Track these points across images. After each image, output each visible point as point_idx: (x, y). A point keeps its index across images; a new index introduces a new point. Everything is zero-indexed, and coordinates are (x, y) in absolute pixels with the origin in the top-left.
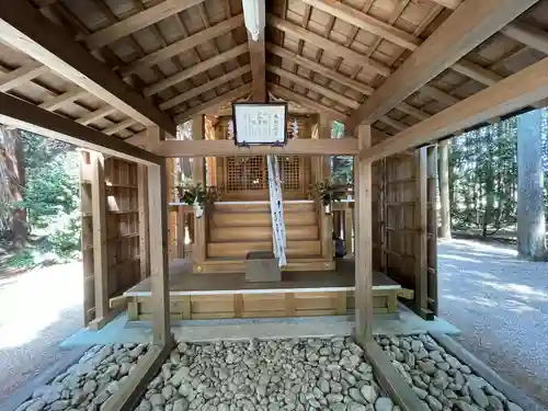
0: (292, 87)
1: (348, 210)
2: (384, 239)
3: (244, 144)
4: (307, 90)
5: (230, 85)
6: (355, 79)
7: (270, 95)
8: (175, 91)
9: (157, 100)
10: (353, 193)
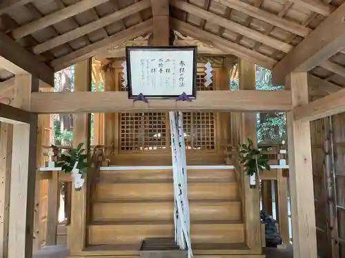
0: (203, 25)
1: (281, 180)
2: (333, 223)
3: (141, 97)
4: (222, 29)
5: (125, 24)
6: (284, 16)
7: (175, 32)
8: (55, 31)
9: (31, 42)
10: (286, 157)
